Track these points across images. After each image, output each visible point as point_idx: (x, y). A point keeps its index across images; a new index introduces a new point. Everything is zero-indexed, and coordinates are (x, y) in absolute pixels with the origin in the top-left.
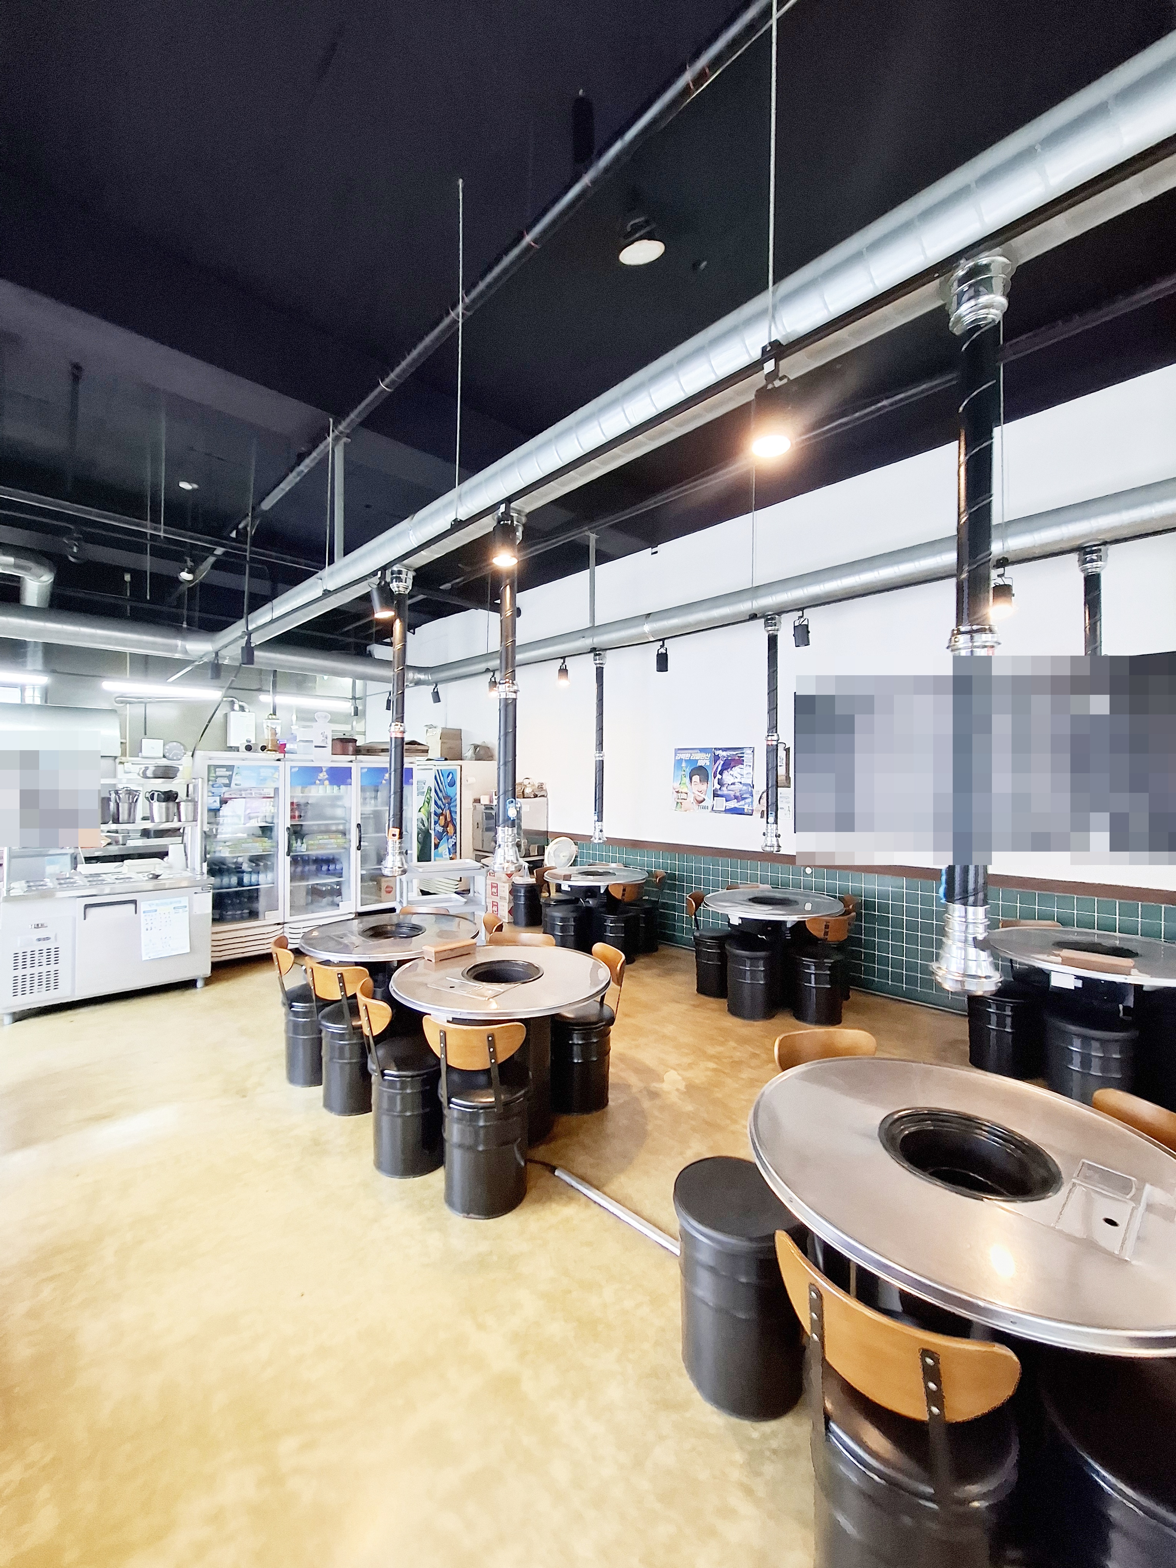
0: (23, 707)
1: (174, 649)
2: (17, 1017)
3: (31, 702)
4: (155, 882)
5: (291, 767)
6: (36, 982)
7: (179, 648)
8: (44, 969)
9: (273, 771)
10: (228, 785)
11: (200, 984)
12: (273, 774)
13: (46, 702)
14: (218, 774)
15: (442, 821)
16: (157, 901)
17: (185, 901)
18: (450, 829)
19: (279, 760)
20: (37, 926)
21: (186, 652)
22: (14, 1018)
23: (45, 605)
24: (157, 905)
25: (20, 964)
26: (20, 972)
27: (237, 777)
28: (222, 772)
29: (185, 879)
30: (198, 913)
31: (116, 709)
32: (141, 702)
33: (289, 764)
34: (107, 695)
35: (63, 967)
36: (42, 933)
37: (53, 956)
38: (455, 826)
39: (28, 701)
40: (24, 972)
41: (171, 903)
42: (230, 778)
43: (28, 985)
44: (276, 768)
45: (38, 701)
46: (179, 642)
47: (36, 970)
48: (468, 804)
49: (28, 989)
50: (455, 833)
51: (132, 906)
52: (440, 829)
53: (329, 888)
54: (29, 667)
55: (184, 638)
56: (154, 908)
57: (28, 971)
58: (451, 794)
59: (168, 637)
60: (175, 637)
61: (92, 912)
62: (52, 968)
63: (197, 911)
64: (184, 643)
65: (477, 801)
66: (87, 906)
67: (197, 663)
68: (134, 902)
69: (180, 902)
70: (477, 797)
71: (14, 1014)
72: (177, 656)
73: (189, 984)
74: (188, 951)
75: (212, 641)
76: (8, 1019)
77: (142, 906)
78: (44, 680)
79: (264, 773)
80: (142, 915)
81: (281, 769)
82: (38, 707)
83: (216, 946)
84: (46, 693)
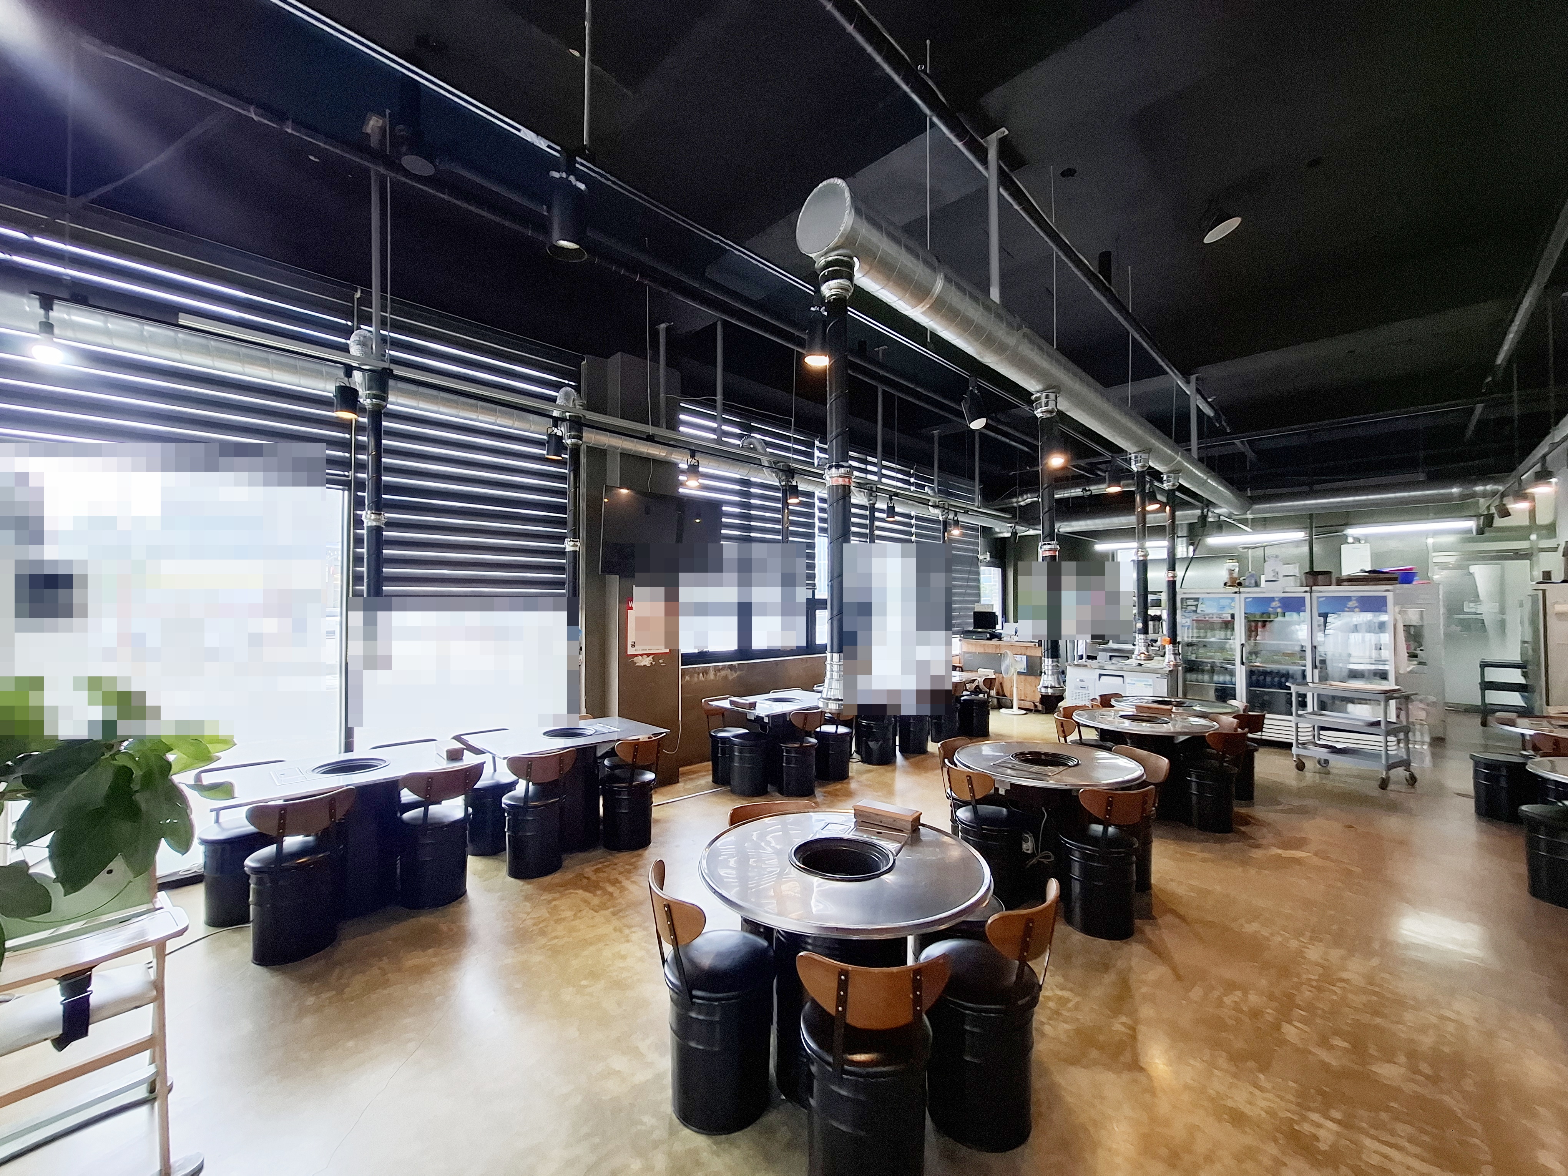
5: (1246, 598)
9: (1230, 601)
10: (1195, 611)
12: (1231, 603)
14: (1189, 603)
16: (1135, 678)
17: (1151, 681)
19: (1236, 593)
27: (1202, 606)
28: (1190, 602)
33: (1243, 596)
41: (1143, 681)
42: (1196, 606)
44: (1233, 599)
51: (1122, 679)
56: (1133, 682)
61: (1102, 677)
66: (1100, 675)
68: (1122, 676)
69: (1148, 681)
77: (1127, 680)
79: (1223, 602)
80: (1127, 685)
81: (1237, 599)
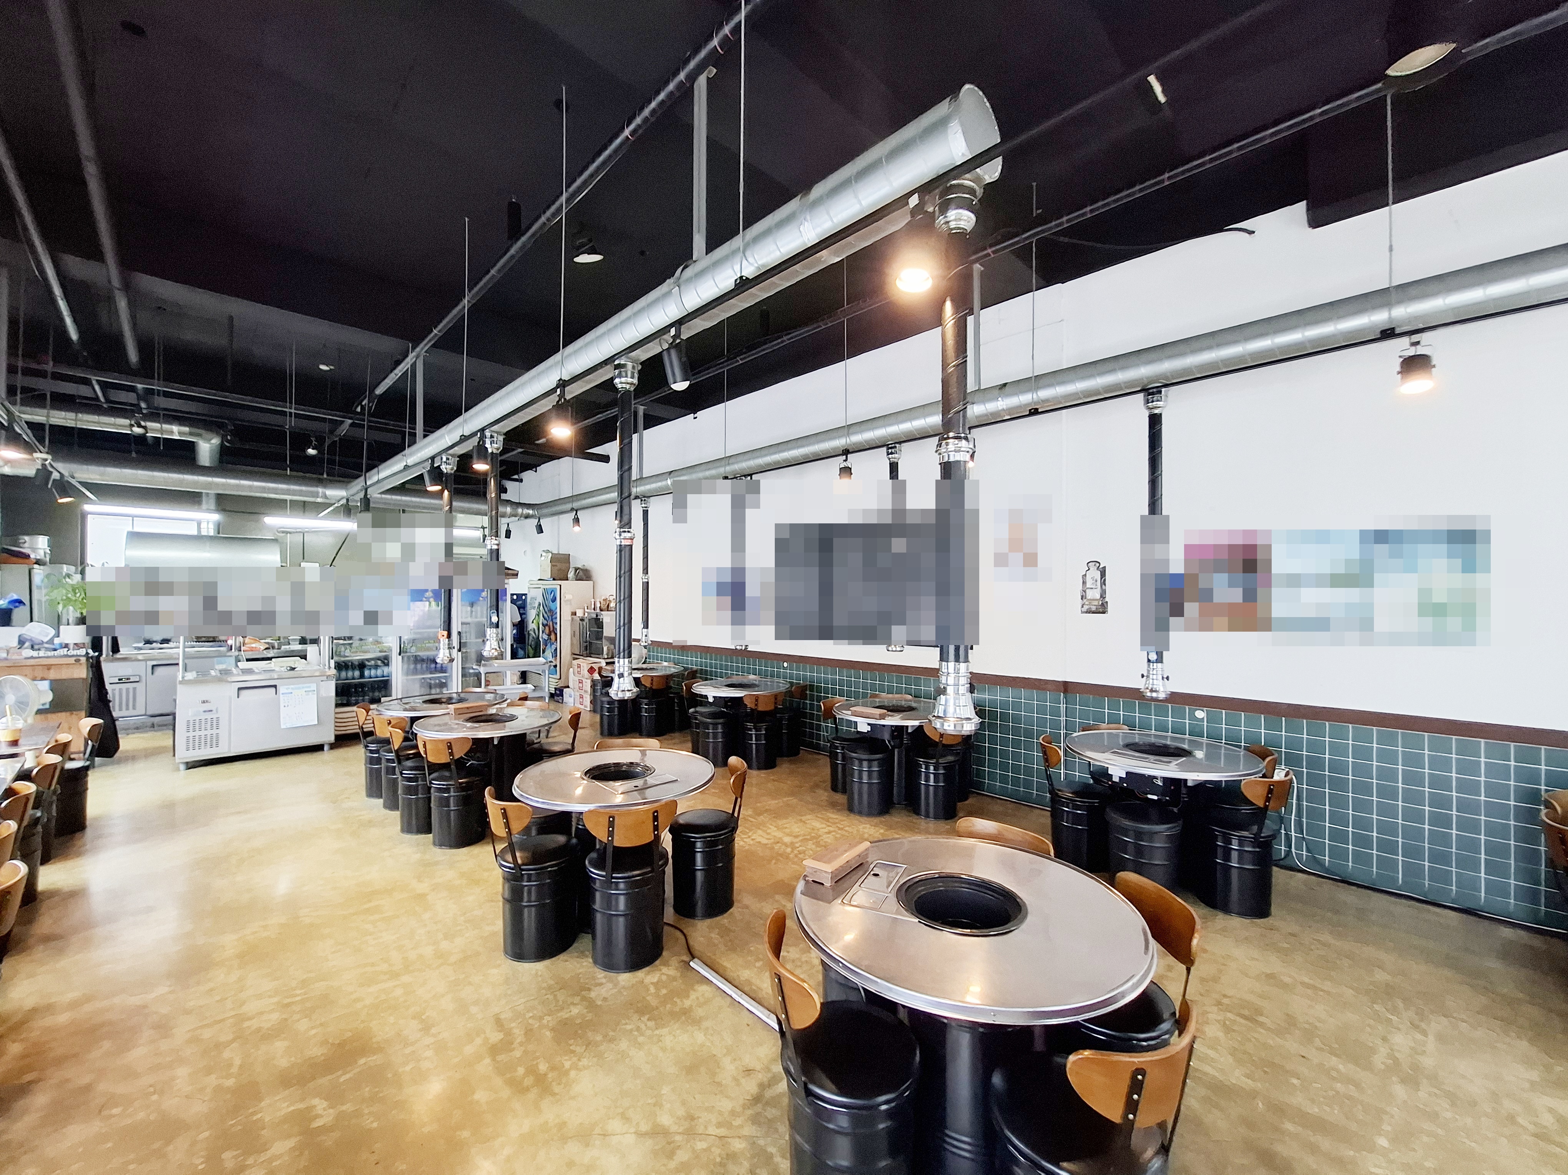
0: (199, 539)
1: (316, 495)
2: (190, 766)
3: (205, 534)
4: (292, 672)
6: (203, 741)
7: (320, 495)
8: (209, 732)
11: (326, 748)
13: (219, 533)
15: (547, 631)
16: (292, 686)
17: (314, 687)
18: (553, 637)
20: (204, 702)
21: (326, 497)
22: (187, 766)
23: (216, 463)
24: (292, 689)
25: (191, 728)
26: (191, 734)
29: (316, 670)
30: (324, 695)
31: (278, 538)
32: (300, 532)
34: (270, 528)
35: (223, 732)
36: (207, 707)
37: (215, 724)
38: (556, 634)
39: (204, 533)
40: (194, 734)
41: (303, 688)
43: (197, 743)
45: (212, 533)
46: (320, 490)
47: (203, 733)
48: (566, 616)
49: (197, 746)
50: (556, 640)
51: (274, 689)
52: (545, 637)
53: (437, 681)
54: (204, 506)
55: (325, 487)
56: (290, 691)
57: (197, 733)
58: (553, 608)
59: (312, 486)
60: (317, 486)
61: (244, 693)
62: (215, 732)
63: (323, 693)
64: (324, 490)
65: (574, 614)
66: (239, 689)
67: (336, 505)
68: (275, 686)
69: (310, 687)
70: (574, 611)
71: (187, 763)
72: (319, 500)
73: (317, 748)
74: (317, 723)
75: (346, 489)
76: (182, 767)
77: (282, 689)
78: (216, 517)
80: (281, 696)
82: (211, 538)
83: (338, 722)
84: (219, 527)
